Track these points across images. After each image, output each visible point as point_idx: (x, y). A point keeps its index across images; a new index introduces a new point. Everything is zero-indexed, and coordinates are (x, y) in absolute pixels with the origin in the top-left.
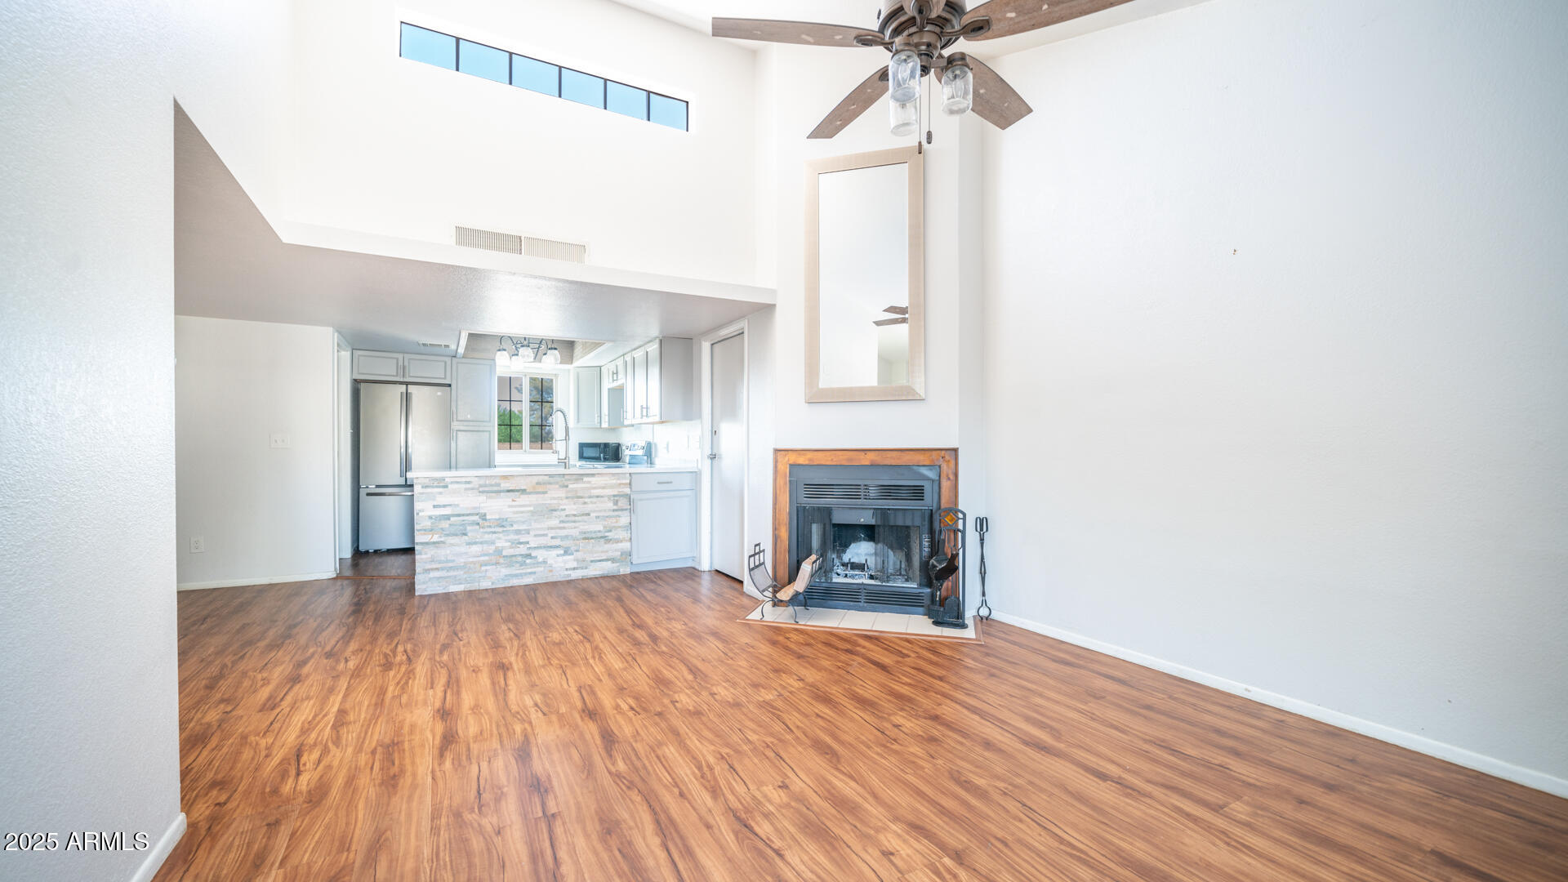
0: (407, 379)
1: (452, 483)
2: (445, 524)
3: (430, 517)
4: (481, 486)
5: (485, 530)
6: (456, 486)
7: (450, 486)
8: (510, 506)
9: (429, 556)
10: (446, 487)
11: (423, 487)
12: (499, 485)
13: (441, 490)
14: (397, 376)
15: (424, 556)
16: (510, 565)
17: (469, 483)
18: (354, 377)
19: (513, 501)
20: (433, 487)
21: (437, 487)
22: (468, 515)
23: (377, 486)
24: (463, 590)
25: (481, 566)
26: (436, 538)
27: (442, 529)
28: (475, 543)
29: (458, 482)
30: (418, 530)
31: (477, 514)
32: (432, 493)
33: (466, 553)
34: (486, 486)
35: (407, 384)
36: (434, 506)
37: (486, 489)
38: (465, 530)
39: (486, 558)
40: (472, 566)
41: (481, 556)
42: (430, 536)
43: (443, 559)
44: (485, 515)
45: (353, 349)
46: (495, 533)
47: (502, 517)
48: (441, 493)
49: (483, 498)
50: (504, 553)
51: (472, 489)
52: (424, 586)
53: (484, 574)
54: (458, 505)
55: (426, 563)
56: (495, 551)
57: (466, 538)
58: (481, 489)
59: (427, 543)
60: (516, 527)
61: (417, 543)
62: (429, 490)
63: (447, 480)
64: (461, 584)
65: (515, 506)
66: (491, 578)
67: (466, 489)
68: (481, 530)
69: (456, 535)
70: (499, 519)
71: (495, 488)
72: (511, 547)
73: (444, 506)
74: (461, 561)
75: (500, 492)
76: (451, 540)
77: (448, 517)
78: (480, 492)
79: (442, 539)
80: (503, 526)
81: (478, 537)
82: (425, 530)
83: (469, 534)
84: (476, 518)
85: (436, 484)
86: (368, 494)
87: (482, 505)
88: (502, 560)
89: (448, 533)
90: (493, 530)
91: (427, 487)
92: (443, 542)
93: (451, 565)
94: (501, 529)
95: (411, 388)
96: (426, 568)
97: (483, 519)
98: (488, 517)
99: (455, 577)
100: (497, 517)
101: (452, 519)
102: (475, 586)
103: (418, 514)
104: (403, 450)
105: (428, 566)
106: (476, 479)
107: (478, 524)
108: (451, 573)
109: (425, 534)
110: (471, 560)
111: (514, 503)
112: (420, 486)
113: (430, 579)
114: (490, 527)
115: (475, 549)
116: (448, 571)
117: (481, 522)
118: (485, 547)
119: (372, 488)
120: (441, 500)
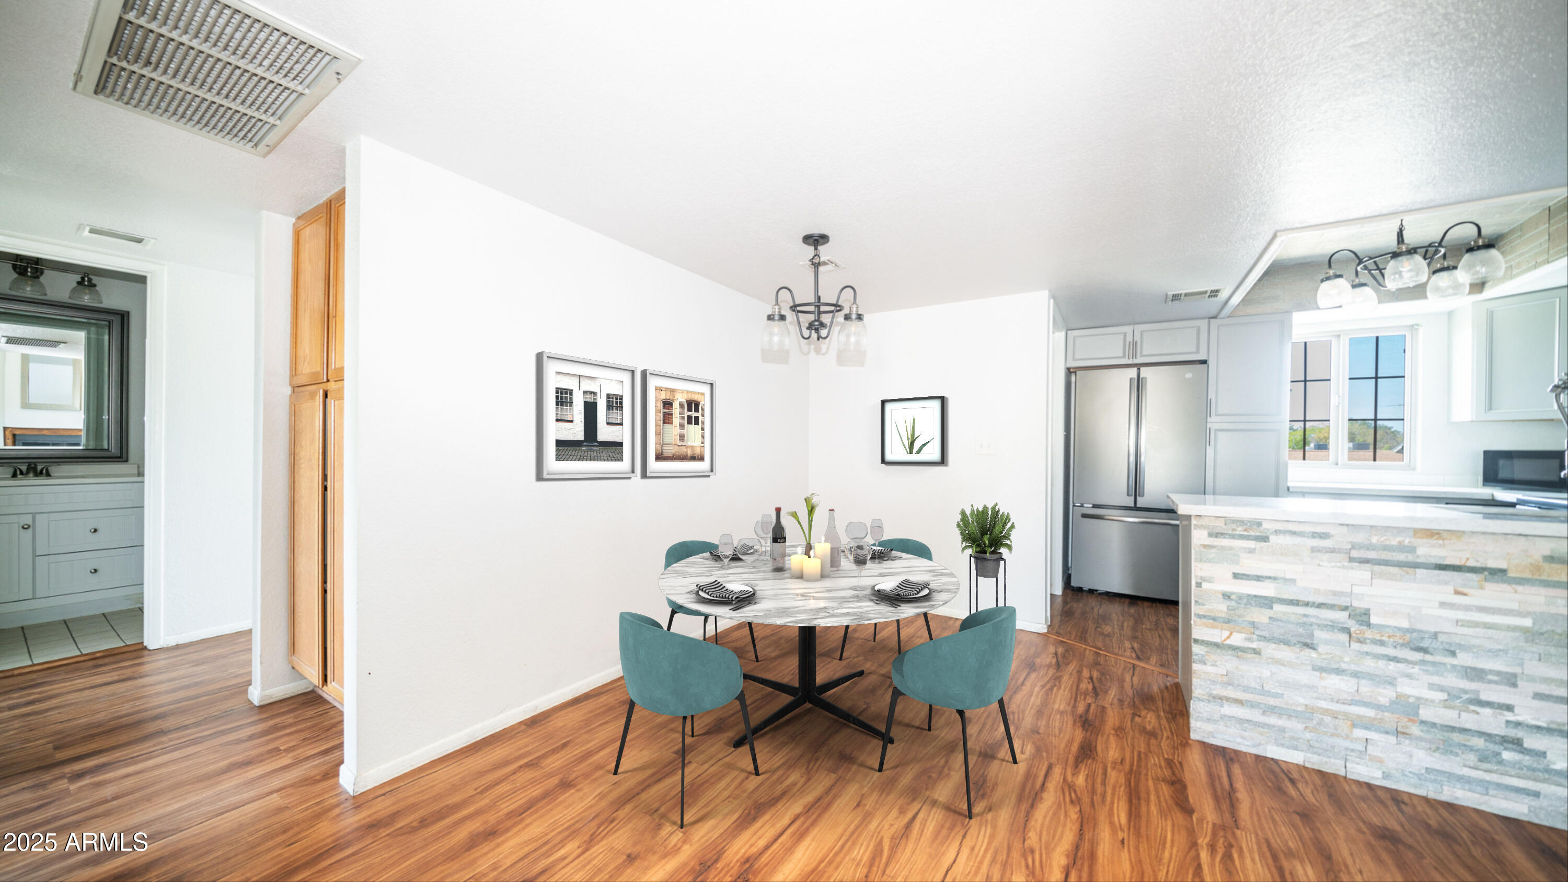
0: (1139, 360)
1: (1277, 532)
2: (1261, 616)
3: (1227, 596)
4: (1354, 546)
5: (1366, 648)
6: (1288, 540)
7: (1273, 538)
8: (1443, 605)
9: (1221, 670)
10: (1265, 539)
11: (1210, 535)
12: (1412, 549)
13: (1252, 544)
14: (1124, 356)
15: (1209, 669)
16: (1447, 748)
17: (1324, 536)
18: (1069, 365)
19: (1457, 592)
20: (1233, 537)
21: (1242, 537)
22: (1320, 606)
23: (1095, 506)
24: (1300, 762)
25: (1354, 725)
26: (1237, 639)
27: (1253, 624)
28: (1339, 671)
29: (1294, 533)
30: (1199, 616)
31: (1346, 608)
32: (1231, 548)
33: (1312, 688)
34: (1370, 547)
35: (1139, 366)
36: (1236, 576)
37: (1372, 555)
38: (1312, 635)
39: (1370, 713)
40: (1328, 719)
41: (1351, 703)
42: (1226, 634)
43: (1253, 684)
44: (1367, 613)
45: (1067, 330)
46: (1395, 659)
47: (1419, 626)
48: (1252, 551)
49: (1362, 574)
50: (1425, 713)
51: (1332, 551)
52: (1209, 727)
53: (1361, 747)
54: (1293, 581)
55: (1214, 682)
56: (1392, 703)
57: (1314, 654)
58: (1354, 554)
59: (1217, 645)
60: (1464, 659)
61: (1196, 641)
62: (1226, 542)
63: (1265, 525)
64: (1296, 748)
65: (1467, 608)
66: (1380, 761)
67: (1314, 550)
68: (1355, 646)
69: (1286, 643)
70: (1407, 631)
71: (1402, 557)
72: (1446, 704)
73: (1259, 578)
74: (1300, 700)
75: (1416, 566)
76: (1270, 650)
77: (1267, 602)
78: (1351, 560)
79: (1254, 645)
80: (1425, 651)
81: (1346, 659)
82: (1214, 619)
83: (1320, 650)
84: (1342, 616)
85: (1240, 530)
86: (1085, 516)
87: (1356, 590)
88: (1415, 730)
89: (1263, 633)
90: (1392, 652)
91: (1218, 535)
92: (1257, 652)
93: (1272, 701)
94: (1418, 656)
95: (1144, 372)
96: (1215, 692)
97: (1361, 623)
98: (1374, 620)
99: (1282, 730)
100: (1405, 624)
101: (1277, 607)
102: (1333, 766)
103: (1199, 585)
104: (1132, 459)
105: (1218, 691)
106: (1345, 529)
107: (1347, 631)
108: (1272, 720)
109: (1213, 627)
110: (1323, 704)
111: (1459, 599)
112: (1205, 533)
113: (1223, 717)
114: (1382, 643)
115: (1333, 683)
116: (1264, 713)
117: (1354, 627)
118: (1366, 688)
119: (1088, 508)
120: (1249, 565)
